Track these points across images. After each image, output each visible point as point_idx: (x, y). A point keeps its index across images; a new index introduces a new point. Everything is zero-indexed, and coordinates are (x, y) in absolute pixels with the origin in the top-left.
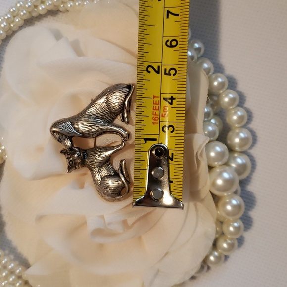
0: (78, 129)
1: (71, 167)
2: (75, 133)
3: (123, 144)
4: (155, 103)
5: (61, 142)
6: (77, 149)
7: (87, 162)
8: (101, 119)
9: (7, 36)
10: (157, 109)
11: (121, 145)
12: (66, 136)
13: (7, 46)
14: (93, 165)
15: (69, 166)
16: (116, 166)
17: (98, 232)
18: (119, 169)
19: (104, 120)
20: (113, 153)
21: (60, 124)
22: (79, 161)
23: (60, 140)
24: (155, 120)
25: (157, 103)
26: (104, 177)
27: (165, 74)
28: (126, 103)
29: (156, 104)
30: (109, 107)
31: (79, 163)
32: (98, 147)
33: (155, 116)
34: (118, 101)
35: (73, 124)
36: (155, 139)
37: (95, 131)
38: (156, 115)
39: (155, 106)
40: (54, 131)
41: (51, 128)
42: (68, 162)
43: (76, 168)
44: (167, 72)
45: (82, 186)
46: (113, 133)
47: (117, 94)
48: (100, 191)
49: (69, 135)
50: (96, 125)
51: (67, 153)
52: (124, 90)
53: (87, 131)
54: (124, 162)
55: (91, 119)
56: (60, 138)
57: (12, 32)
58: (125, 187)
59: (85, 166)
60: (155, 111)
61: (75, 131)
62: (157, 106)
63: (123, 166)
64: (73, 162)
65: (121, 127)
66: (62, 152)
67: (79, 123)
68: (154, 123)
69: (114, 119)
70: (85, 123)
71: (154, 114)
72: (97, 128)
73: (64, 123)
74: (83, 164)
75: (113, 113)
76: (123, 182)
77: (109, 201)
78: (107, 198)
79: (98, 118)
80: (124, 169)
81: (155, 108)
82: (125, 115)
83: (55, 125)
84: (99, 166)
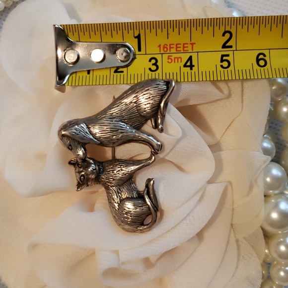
0: (96, 134)
1: (82, 183)
2: (91, 139)
3: (153, 158)
4: (185, 45)
5: (71, 150)
6: (91, 161)
7: (103, 178)
8: (126, 124)
9: (5, 8)
10: (178, 49)
11: (150, 158)
12: (79, 143)
13: (4, 20)
14: (110, 183)
15: (78, 182)
16: (141, 186)
17: (112, 272)
18: (145, 190)
19: (131, 125)
20: (138, 169)
21: (72, 127)
22: (93, 176)
23: (70, 147)
24: (164, 48)
25: (185, 49)
26: (124, 199)
27: (223, 56)
28: (162, 105)
29: (184, 47)
30: (139, 108)
31: (92, 179)
32: (118, 160)
33: (168, 47)
34: (151, 102)
35: (89, 128)
36: (140, 50)
37: (117, 139)
38: (170, 48)
39: (182, 46)
40: (63, 136)
41: (60, 131)
42: (78, 176)
43: (88, 186)
44: (225, 58)
45: (91, 208)
46: (141, 143)
47: (151, 92)
48: (117, 218)
49: (82, 141)
50: (120, 131)
51: (78, 165)
52: (160, 87)
53: (107, 138)
54: (152, 182)
55: (114, 122)
56: (70, 145)
57: (11, 3)
58: (151, 214)
59: (100, 183)
60: (175, 46)
61: (91, 137)
62: (181, 49)
63: (151, 187)
64: (86, 177)
65: (152, 136)
66: (70, 163)
67: (97, 127)
68: (160, 46)
69: (142, 124)
70: (105, 128)
71: (172, 46)
72: (121, 135)
73: (78, 125)
74: (98, 180)
75: (143, 117)
76: (149, 208)
77: (128, 231)
78: (127, 227)
79: (122, 122)
80: (151, 192)
81: (178, 46)
82: (159, 121)
83: (65, 127)
84: (119, 185)
